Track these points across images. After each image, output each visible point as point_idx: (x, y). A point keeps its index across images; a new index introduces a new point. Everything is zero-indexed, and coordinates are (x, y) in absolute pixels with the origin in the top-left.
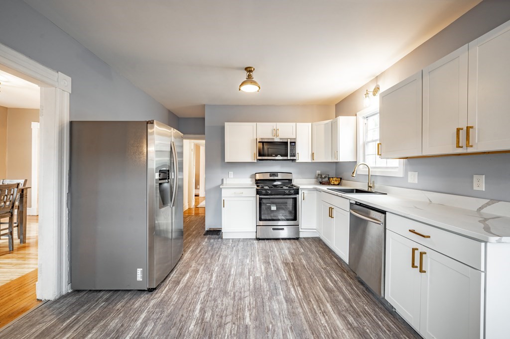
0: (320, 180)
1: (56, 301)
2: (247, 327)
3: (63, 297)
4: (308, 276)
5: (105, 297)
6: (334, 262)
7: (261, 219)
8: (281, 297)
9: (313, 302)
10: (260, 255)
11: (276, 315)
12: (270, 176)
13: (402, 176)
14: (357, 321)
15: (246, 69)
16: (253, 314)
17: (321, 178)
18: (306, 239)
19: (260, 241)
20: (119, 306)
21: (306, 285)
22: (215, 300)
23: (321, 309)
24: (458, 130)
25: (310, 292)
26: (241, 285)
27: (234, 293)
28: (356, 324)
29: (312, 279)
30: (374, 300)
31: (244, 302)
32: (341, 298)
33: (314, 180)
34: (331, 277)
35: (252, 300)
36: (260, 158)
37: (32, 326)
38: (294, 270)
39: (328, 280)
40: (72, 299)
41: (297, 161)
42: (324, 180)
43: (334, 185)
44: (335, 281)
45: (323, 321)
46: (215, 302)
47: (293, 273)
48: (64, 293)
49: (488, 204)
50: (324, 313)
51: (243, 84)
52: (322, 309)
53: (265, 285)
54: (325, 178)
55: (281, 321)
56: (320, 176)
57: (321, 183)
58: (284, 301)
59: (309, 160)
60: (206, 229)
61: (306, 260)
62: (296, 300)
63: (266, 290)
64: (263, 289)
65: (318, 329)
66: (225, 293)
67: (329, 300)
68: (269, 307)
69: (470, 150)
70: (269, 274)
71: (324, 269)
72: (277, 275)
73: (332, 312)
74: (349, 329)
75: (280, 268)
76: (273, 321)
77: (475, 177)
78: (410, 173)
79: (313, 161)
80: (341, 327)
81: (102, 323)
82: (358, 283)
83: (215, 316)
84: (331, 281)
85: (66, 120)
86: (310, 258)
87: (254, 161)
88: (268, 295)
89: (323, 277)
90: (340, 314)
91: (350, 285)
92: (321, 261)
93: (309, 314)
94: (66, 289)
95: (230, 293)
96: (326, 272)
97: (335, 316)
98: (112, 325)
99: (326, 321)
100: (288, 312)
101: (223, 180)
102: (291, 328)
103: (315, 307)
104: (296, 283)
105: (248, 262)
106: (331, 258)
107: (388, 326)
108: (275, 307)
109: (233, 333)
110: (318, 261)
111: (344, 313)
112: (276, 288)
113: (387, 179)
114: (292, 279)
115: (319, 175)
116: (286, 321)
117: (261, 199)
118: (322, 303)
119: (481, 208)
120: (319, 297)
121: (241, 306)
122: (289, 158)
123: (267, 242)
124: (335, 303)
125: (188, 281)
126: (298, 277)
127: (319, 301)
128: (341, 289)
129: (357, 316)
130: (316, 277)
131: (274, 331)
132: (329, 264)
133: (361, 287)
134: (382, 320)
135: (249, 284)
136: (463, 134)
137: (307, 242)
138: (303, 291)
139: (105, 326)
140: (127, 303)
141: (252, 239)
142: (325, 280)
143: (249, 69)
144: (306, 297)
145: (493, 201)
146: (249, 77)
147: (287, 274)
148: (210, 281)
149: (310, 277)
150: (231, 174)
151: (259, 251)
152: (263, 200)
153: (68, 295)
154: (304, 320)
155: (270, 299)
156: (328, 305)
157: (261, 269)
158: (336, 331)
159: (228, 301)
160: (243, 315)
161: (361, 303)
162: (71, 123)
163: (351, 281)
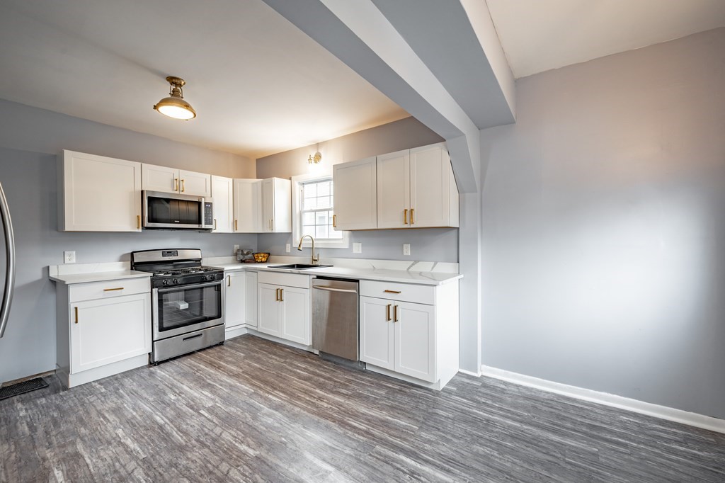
0: (241, 257)
2: (257, 458)
4: (274, 376)
6: (289, 352)
7: (161, 329)
8: (266, 409)
9: (303, 396)
10: (186, 382)
11: (278, 428)
13: (347, 247)
14: (348, 390)
15: (169, 78)
16: (251, 442)
17: (243, 254)
18: (234, 340)
19: (162, 364)
21: (281, 385)
22: (174, 465)
23: (315, 398)
24: (406, 210)
25: (290, 389)
26: (197, 427)
27: (197, 441)
28: (350, 393)
29: (281, 377)
30: (347, 368)
31: (223, 440)
32: (322, 380)
33: (231, 259)
34: (298, 367)
35: (233, 433)
36: (151, 225)
38: (253, 377)
39: (298, 371)
41: (213, 231)
42: (246, 257)
43: (261, 262)
44: (305, 369)
45: (326, 405)
46: (177, 467)
47: (254, 381)
49: (413, 264)
50: (320, 398)
53: (232, 409)
54: (248, 254)
55: (289, 429)
56: (241, 252)
57: (243, 261)
58: (274, 412)
59: (230, 230)
61: (258, 363)
62: (285, 403)
63: (239, 413)
64: (235, 413)
65: (326, 413)
66: (182, 449)
67: (314, 386)
68: (263, 425)
69: (412, 226)
70: (225, 396)
71: (285, 362)
72: (237, 392)
73: (326, 394)
74: (349, 398)
75: (232, 383)
76: (281, 434)
77: (405, 245)
78: (354, 244)
79: (236, 232)
80: (342, 401)
82: (324, 362)
83: (200, 478)
84: (302, 370)
86: (259, 358)
87: (137, 230)
88: (248, 416)
89: (291, 371)
90: (332, 392)
91: (321, 366)
92: (274, 357)
93: (309, 407)
95: (189, 444)
96: (289, 365)
97: (331, 396)
99: (328, 403)
100: (287, 417)
102: (304, 427)
103: (308, 398)
104: (268, 388)
105: (173, 397)
106: (282, 350)
107: (369, 381)
108: (269, 422)
109: (247, 474)
110: (271, 358)
111: (335, 390)
112: (252, 406)
113: (331, 251)
114: (260, 388)
115: (238, 250)
116: (293, 426)
117: (160, 294)
118: (311, 392)
119: (409, 268)
120: (304, 389)
121: (226, 446)
122: (202, 226)
123: (176, 362)
124: (322, 386)
126: (266, 383)
127: (306, 392)
128: (316, 372)
129: (346, 386)
130: (283, 374)
131: (292, 440)
132: (285, 357)
133: (330, 363)
134: (363, 380)
135: (209, 420)
136: (408, 213)
137: (239, 343)
138: (283, 392)
141: (142, 367)
142: (295, 372)
143: (174, 81)
144: (292, 395)
145: (416, 262)
146: (176, 93)
147: (248, 385)
148: (129, 452)
149: (278, 376)
150: (71, 256)
151: (177, 378)
152: (165, 295)
154: (309, 415)
155: (255, 418)
156: (318, 391)
157: (207, 396)
158: (341, 406)
159: (196, 455)
160: (240, 451)
161: (340, 376)
163: (318, 363)
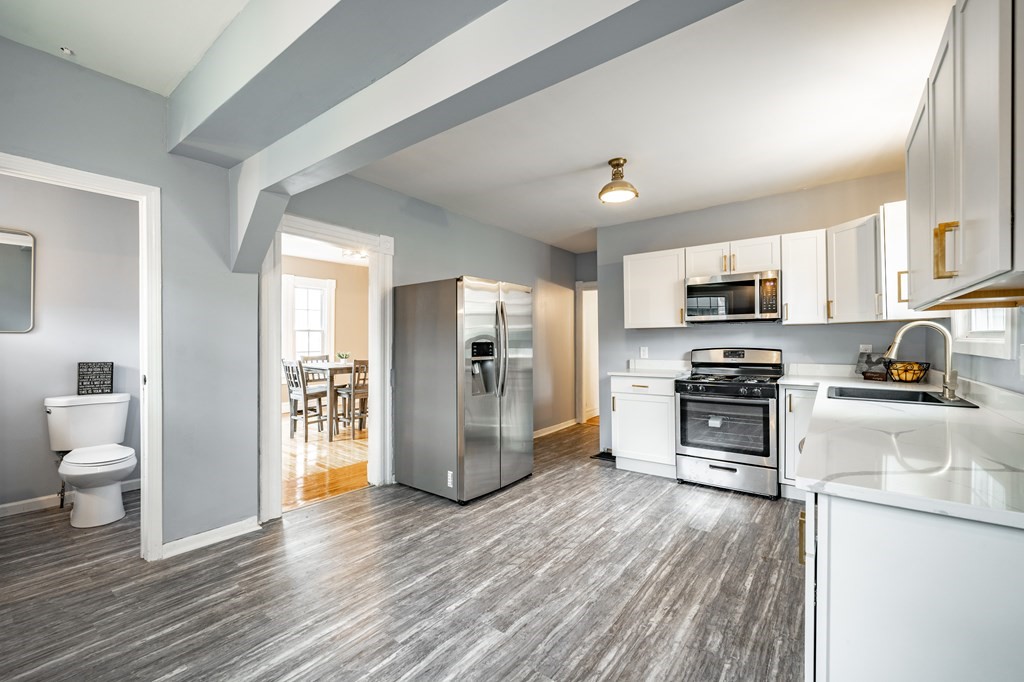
0: (865, 367)
1: (380, 488)
2: (532, 577)
3: (385, 486)
4: (715, 558)
5: (418, 497)
7: (684, 442)
8: (622, 567)
9: (670, 593)
10: (655, 506)
11: (586, 582)
12: (725, 356)
13: (1010, 357)
14: (724, 647)
15: (610, 162)
17: (869, 362)
19: (684, 485)
20: (422, 509)
21: (691, 569)
22: (523, 537)
23: (672, 605)
25: (685, 578)
26: (576, 533)
27: (556, 539)
28: (714, 649)
29: (716, 564)
31: (558, 552)
32: (739, 609)
33: (848, 369)
35: (571, 554)
36: (693, 318)
37: (353, 501)
38: (695, 543)
39: (751, 578)
40: (390, 491)
41: (784, 323)
42: (875, 369)
43: (901, 381)
45: (655, 620)
47: (686, 546)
48: (388, 483)
50: (672, 612)
51: (605, 189)
52: (677, 606)
53: (614, 544)
54: (878, 362)
55: (585, 591)
56: (865, 359)
57: (867, 377)
58: (620, 574)
59: (822, 319)
60: (602, 450)
62: (643, 580)
64: (606, 548)
65: (632, 622)
66: (544, 534)
68: (588, 571)
70: (639, 534)
72: (653, 539)
73: (689, 618)
74: (689, 647)
75: (671, 532)
76: (574, 586)
79: (831, 321)
80: (677, 639)
81: (398, 518)
84: (756, 582)
85: (390, 286)
87: (681, 325)
88: (603, 558)
90: (700, 624)
93: (641, 603)
94: (390, 479)
95: (550, 536)
97: (687, 624)
98: (405, 522)
99: (662, 622)
100: (611, 586)
101: (628, 362)
102: (590, 604)
103: (666, 599)
104: (674, 560)
105: (622, 509)
108: (596, 574)
111: (713, 627)
112: (628, 554)
114: (672, 553)
115: (862, 354)
116: (593, 594)
117: (683, 402)
118: (688, 600)
120: (693, 590)
121: (550, 555)
122: (757, 315)
124: (715, 609)
125: (512, 507)
126: (689, 554)
127: (685, 595)
129: (734, 642)
130: (728, 565)
131: (563, 595)
135: (590, 536)
138: (671, 573)
139: (399, 521)
140: (431, 508)
141: (669, 479)
143: (615, 162)
144: (668, 582)
146: (617, 176)
147: (673, 544)
148: (539, 515)
149: (717, 561)
150: (645, 351)
151: (661, 500)
152: (689, 404)
153: (391, 485)
154: (622, 605)
155: (601, 563)
156: (696, 607)
157: (633, 523)
158: (661, 638)
160: (542, 564)
162: (395, 289)
